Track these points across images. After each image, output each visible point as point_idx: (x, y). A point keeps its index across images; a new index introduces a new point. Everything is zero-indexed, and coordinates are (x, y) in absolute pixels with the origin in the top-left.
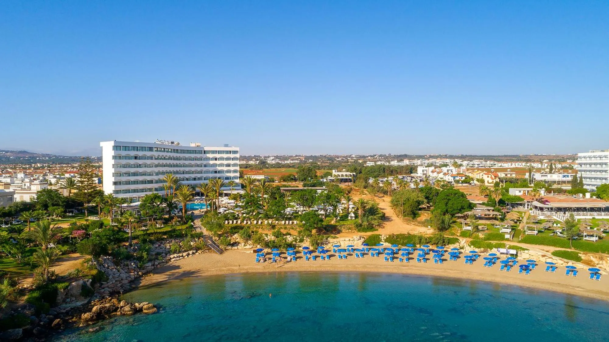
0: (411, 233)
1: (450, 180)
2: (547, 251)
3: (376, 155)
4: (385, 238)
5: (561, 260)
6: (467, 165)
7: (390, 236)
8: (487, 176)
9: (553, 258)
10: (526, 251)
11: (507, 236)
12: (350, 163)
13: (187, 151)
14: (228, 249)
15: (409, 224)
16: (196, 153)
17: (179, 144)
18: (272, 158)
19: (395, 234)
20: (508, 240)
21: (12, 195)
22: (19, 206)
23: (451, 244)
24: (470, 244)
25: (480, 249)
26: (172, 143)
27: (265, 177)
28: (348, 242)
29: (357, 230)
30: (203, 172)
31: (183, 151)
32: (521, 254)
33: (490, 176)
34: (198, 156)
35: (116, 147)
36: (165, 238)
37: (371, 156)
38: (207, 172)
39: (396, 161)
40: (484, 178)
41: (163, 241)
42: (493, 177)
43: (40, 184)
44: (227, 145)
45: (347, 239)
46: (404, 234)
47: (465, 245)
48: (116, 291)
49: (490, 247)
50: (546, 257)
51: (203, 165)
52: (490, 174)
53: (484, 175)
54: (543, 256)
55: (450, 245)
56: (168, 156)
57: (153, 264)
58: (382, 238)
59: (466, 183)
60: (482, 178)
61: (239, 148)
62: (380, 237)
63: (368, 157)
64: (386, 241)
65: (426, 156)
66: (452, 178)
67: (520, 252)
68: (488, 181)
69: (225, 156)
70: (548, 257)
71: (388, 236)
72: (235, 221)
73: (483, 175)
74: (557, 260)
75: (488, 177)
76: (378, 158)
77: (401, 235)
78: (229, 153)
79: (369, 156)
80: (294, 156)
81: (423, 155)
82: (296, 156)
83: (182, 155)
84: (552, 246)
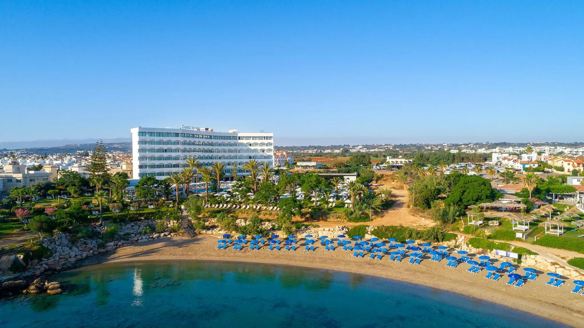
0: (403, 226)
1: (519, 168)
2: (563, 258)
3: (470, 144)
4: (372, 230)
5: (576, 271)
6: (569, 152)
7: (378, 227)
8: (567, 163)
9: (567, 268)
10: (533, 256)
11: (519, 235)
12: (433, 151)
13: (220, 137)
14: (202, 233)
15: (415, 215)
16: (230, 139)
17: (212, 130)
18: (360, 147)
19: (385, 225)
20: (519, 240)
21: (47, 176)
22: (41, 185)
23: (446, 241)
24: (468, 242)
25: (478, 249)
26: (207, 129)
27: (317, 164)
28: (327, 232)
29: (347, 219)
30: (238, 157)
31: (216, 137)
32: (526, 258)
33: (571, 163)
34: (232, 141)
35: (142, 133)
36: (142, 219)
37: (465, 145)
38: (240, 157)
39: (484, 149)
40: (564, 166)
41: (138, 222)
42: (576, 164)
43: (78, 167)
44: (263, 131)
45: (327, 229)
46: (396, 227)
47: (463, 243)
48: (53, 268)
49: (491, 247)
50: (557, 266)
51: (238, 151)
52: (572, 160)
53: (564, 162)
54: (553, 264)
55: (444, 242)
56: (201, 141)
57: (116, 243)
58: (369, 230)
59: (539, 171)
60: (562, 165)
61: (273, 134)
62: (367, 228)
63: (461, 145)
64: (372, 233)
65: (529, 143)
66: (522, 166)
67: (525, 256)
68: (569, 169)
69: (259, 141)
70: (559, 266)
71: (376, 228)
72: (225, 205)
73: (562, 162)
74: (570, 270)
75: (569, 164)
76: (472, 146)
77: (392, 227)
78: (264, 139)
79: (463, 144)
80: (383, 145)
81: (525, 143)
82: (386, 145)
83: (214, 141)
84: (575, 251)
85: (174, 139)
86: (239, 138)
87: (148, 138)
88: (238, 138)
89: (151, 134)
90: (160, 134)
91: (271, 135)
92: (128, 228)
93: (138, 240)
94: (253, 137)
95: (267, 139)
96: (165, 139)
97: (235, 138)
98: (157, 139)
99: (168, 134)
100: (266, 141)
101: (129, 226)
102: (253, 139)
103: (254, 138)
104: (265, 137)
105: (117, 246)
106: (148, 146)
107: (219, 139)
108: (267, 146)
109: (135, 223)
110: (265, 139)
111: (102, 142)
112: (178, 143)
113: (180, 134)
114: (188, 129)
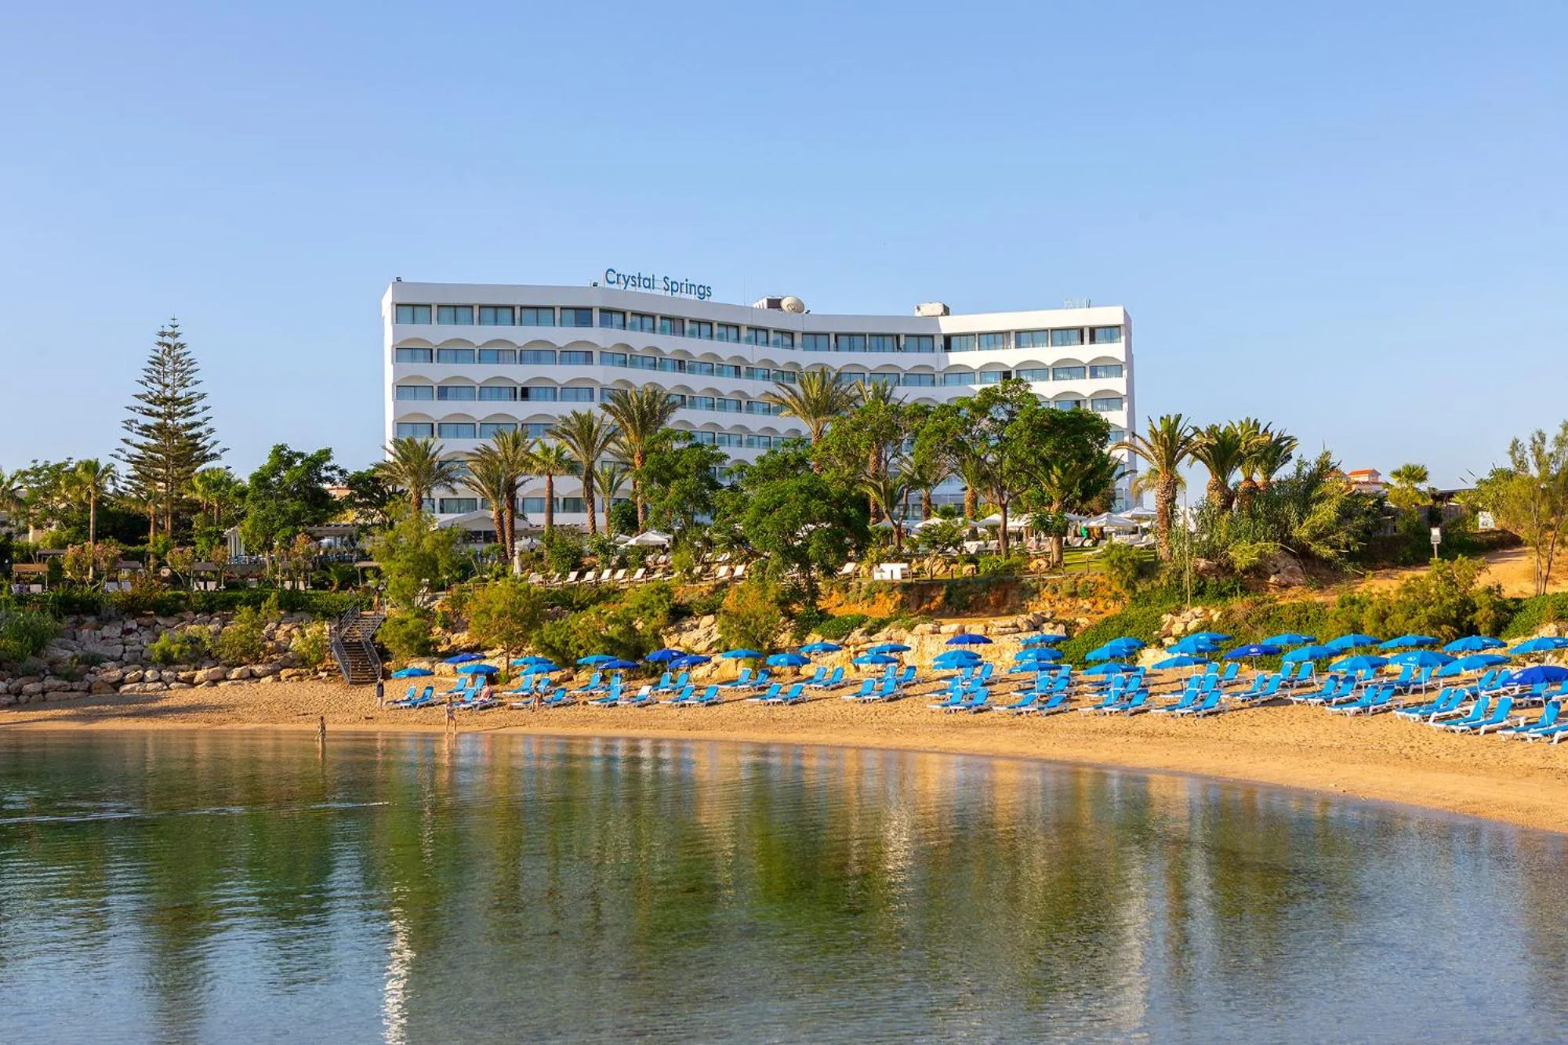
85: (563, 335)
86: (948, 342)
87: (437, 333)
88: (939, 342)
89: (455, 311)
90: (497, 312)
91: (1112, 315)
92: (103, 638)
93: (122, 682)
94: (1018, 332)
95: (1092, 340)
96: (521, 335)
97: (922, 340)
98: (479, 334)
99: (538, 312)
100: (1085, 353)
101: (112, 631)
102: (1018, 345)
103: (1021, 337)
104: (1081, 330)
105: (20, 697)
106: (438, 373)
107: (837, 349)
108: (1094, 375)
109: (146, 621)
110: (1082, 340)
111: (177, 330)
112: (588, 357)
113: (596, 315)
114: (642, 290)
